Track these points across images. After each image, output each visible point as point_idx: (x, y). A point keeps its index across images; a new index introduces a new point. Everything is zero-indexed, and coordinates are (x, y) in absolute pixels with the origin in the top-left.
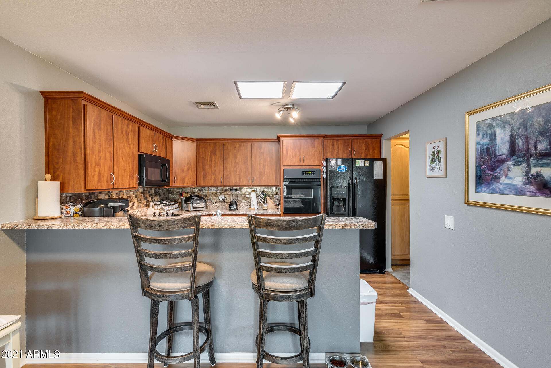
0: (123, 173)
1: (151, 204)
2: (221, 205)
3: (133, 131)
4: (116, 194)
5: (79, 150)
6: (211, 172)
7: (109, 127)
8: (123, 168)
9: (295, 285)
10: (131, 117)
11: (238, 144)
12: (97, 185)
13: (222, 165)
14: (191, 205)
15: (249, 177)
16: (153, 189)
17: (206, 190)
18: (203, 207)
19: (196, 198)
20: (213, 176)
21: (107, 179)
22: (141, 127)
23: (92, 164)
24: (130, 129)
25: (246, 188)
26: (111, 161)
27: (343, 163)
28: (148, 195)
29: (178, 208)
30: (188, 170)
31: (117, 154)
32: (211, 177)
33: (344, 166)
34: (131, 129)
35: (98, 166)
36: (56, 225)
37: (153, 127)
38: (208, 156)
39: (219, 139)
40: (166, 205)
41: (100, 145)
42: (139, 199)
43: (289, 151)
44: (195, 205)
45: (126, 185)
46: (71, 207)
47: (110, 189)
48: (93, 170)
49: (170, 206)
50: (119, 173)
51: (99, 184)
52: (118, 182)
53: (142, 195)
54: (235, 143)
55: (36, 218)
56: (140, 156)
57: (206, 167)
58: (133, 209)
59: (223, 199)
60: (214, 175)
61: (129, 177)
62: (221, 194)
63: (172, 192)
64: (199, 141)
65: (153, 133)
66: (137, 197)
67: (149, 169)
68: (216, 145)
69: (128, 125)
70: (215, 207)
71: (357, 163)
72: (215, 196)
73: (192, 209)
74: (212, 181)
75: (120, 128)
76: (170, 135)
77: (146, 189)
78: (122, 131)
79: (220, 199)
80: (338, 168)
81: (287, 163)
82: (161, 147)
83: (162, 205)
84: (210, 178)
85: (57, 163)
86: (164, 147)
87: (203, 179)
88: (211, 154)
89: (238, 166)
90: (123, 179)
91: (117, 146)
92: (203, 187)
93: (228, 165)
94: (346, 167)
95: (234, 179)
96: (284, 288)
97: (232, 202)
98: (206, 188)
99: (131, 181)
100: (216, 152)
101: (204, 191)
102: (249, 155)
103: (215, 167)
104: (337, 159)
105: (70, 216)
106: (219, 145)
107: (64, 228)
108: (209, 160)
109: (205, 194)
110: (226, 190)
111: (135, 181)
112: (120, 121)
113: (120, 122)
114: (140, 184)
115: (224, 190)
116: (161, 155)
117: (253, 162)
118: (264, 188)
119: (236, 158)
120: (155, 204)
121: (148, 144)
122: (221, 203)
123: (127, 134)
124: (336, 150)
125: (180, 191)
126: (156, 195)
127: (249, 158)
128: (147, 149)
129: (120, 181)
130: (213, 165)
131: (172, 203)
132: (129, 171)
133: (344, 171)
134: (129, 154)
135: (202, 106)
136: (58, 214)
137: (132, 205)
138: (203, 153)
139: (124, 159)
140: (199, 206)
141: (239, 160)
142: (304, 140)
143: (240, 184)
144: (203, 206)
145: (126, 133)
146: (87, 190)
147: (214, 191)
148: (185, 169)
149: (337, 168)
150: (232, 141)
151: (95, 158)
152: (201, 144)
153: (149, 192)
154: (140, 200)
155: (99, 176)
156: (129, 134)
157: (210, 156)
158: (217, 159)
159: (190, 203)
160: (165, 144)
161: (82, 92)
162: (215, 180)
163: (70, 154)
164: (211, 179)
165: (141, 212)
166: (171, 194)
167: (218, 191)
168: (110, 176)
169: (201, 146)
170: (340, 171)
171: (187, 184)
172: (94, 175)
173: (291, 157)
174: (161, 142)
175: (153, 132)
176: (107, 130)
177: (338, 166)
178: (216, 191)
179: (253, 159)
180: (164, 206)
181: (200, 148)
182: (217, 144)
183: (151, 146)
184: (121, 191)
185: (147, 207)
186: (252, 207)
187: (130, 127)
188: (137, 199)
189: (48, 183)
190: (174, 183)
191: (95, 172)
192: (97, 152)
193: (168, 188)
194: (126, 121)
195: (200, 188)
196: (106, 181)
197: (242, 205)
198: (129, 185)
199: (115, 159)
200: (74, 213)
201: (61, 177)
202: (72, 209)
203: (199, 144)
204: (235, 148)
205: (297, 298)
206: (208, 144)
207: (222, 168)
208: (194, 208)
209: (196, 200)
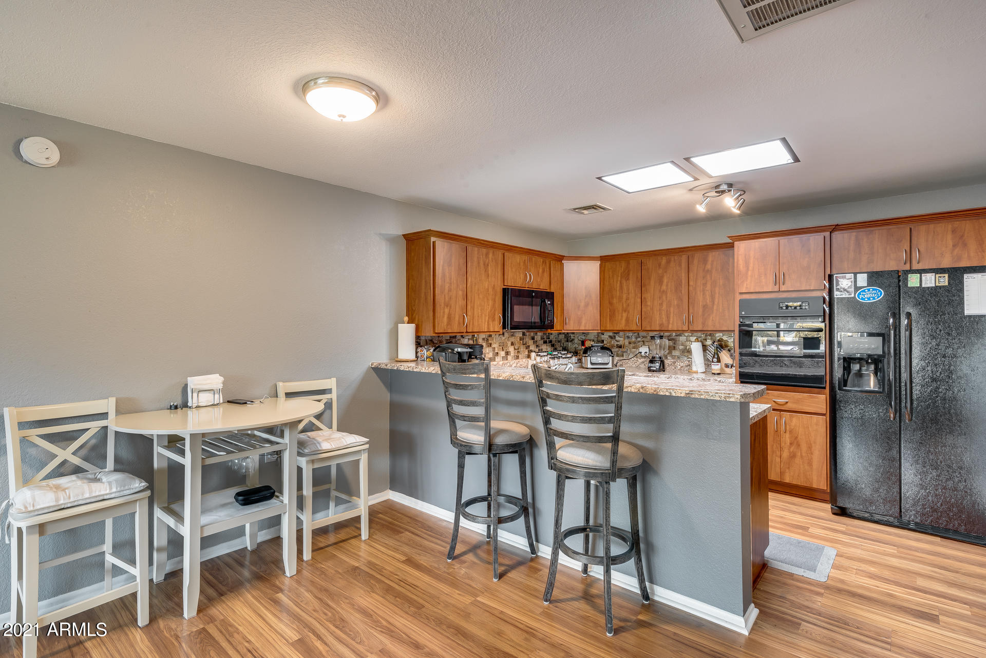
0: (480, 314)
1: (533, 355)
2: (643, 362)
3: (494, 261)
4: (484, 339)
5: (429, 290)
6: (621, 308)
7: (463, 261)
8: (480, 308)
9: (588, 460)
10: (492, 244)
11: (664, 258)
12: (447, 327)
13: (640, 295)
14: (589, 358)
15: (685, 316)
16: (540, 334)
17: (620, 337)
18: (608, 364)
19: (596, 348)
20: (625, 315)
21: (459, 320)
22: (506, 254)
23: (441, 305)
24: (490, 259)
25: (686, 334)
26: (464, 300)
27: (870, 283)
28: (531, 342)
29: (576, 363)
30: (587, 305)
31: (471, 291)
32: (622, 316)
33: (874, 290)
34: (492, 259)
35: (447, 306)
36: (402, 366)
37: (525, 250)
38: (617, 283)
39: (634, 253)
40: (553, 358)
41: (451, 283)
42: (516, 347)
43: (751, 265)
44: (594, 360)
45: (483, 328)
46: (425, 351)
47: (463, 332)
48: (442, 311)
49: (561, 360)
50: (474, 314)
51: (449, 327)
52: (473, 324)
53: (521, 341)
54: (659, 258)
55: (397, 360)
56: (505, 291)
57: (615, 301)
58: (507, 360)
59: (646, 353)
60: (627, 312)
61: (489, 318)
62: (644, 344)
63: (573, 340)
64: (604, 259)
65: (525, 257)
66: (512, 344)
67: (516, 308)
68: (628, 263)
69: (487, 255)
70: (634, 366)
71: (913, 281)
72: (634, 348)
73: (589, 366)
74: (623, 321)
75: (475, 259)
76: (558, 256)
77: (527, 334)
78: (479, 263)
79: (641, 353)
80: (859, 294)
81: (747, 288)
82: (540, 275)
83: (549, 356)
84: (620, 317)
85: (414, 305)
86: (546, 275)
87: (610, 320)
88: (621, 278)
89: (664, 297)
90: (480, 320)
91: (471, 282)
92: (617, 332)
93: (648, 296)
94: (880, 291)
95: (657, 319)
96: (573, 461)
97: (654, 357)
98: (621, 333)
99: (491, 323)
100: (629, 274)
101: (617, 338)
102: (684, 275)
103: (627, 299)
104: (855, 274)
105: (424, 360)
106: (634, 263)
107: (407, 370)
108: (618, 289)
109: (618, 343)
110: (653, 338)
111: (497, 322)
112: (474, 251)
113: (476, 252)
114: (504, 327)
115: (649, 338)
116: (541, 285)
117: (691, 288)
118: (721, 334)
119: (661, 282)
120: (537, 355)
121: (518, 274)
122: (643, 360)
123: (486, 266)
124: (867, 254)
125: (584, 337)
126: (545, 342)
127: (684, 281)
128: (516, 281)
129: (476, 324)
130: (624, 296)
131: (569, 355)
132: (488, 311)
133: (874, 298)
134: (488, 290)
135: (585, 212)
136: (413, 357)
137: (506, 355)
138: (609, 277)
139: (481, 296)
140: (600, 362)
141: (667, 285)
142: (784, 240)
143: (668, 326)
144: (606, 362)
145: (484, 264)
146: (436, 333)
147: (633, 339)
148: (582, 304)
149: (855, 294)
150: (655, 255)
151: (445, 298)
152: (607, 263)
153: (533, 338)
154: (518, 349)
155: (449, 318)
156: (488, 265)
157: (620, 282)
158: (631, 287)
159: (587, 356)
160: (548, 270)
161: (430, 230)
162: (627, 320)
163: (423, 295)
164: (621, 319)
165: (518, 365)
166: (571, 342)
167: (639, 339)
168: (462, 317)
169: (606, 268)
170: (862, 299)
171: (585, 326)
172: (444, 317)
173: (756, 276)
174: (541, 267)
175: (527, 257)
176: (459, 265)
177: (857, 288)
178: (636, 338)
179: (691, 283)
180: (550, 358)
181: (606, 271)
182: (631, 262)
183: (522, 276)
184: (490, 336)
185: (528, 359)
186: (694, 369)
187: (491, 256)
188: (513, 346)
189: (406, 325)
190: (565, 325)
191: (444, 312)
192: (446, 291)
193: (567, 333)
194: (484, 250)
195: (611, 334)
196: (457, 323)
197: (679, 364)
198: (488, 328)
199: (469, 297)
200: (427, 358)
201: (417, 319)
202: (425, 352)
203: (604, 263)
204: (660, 265)
205: (586, 476)
206: (618, 263)
207: (639, 300)
208: (592, 364)
209: (597, 352)
